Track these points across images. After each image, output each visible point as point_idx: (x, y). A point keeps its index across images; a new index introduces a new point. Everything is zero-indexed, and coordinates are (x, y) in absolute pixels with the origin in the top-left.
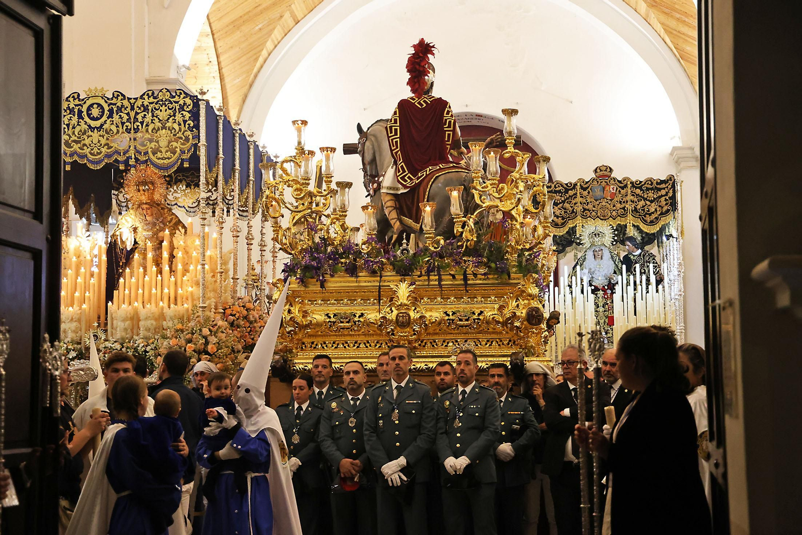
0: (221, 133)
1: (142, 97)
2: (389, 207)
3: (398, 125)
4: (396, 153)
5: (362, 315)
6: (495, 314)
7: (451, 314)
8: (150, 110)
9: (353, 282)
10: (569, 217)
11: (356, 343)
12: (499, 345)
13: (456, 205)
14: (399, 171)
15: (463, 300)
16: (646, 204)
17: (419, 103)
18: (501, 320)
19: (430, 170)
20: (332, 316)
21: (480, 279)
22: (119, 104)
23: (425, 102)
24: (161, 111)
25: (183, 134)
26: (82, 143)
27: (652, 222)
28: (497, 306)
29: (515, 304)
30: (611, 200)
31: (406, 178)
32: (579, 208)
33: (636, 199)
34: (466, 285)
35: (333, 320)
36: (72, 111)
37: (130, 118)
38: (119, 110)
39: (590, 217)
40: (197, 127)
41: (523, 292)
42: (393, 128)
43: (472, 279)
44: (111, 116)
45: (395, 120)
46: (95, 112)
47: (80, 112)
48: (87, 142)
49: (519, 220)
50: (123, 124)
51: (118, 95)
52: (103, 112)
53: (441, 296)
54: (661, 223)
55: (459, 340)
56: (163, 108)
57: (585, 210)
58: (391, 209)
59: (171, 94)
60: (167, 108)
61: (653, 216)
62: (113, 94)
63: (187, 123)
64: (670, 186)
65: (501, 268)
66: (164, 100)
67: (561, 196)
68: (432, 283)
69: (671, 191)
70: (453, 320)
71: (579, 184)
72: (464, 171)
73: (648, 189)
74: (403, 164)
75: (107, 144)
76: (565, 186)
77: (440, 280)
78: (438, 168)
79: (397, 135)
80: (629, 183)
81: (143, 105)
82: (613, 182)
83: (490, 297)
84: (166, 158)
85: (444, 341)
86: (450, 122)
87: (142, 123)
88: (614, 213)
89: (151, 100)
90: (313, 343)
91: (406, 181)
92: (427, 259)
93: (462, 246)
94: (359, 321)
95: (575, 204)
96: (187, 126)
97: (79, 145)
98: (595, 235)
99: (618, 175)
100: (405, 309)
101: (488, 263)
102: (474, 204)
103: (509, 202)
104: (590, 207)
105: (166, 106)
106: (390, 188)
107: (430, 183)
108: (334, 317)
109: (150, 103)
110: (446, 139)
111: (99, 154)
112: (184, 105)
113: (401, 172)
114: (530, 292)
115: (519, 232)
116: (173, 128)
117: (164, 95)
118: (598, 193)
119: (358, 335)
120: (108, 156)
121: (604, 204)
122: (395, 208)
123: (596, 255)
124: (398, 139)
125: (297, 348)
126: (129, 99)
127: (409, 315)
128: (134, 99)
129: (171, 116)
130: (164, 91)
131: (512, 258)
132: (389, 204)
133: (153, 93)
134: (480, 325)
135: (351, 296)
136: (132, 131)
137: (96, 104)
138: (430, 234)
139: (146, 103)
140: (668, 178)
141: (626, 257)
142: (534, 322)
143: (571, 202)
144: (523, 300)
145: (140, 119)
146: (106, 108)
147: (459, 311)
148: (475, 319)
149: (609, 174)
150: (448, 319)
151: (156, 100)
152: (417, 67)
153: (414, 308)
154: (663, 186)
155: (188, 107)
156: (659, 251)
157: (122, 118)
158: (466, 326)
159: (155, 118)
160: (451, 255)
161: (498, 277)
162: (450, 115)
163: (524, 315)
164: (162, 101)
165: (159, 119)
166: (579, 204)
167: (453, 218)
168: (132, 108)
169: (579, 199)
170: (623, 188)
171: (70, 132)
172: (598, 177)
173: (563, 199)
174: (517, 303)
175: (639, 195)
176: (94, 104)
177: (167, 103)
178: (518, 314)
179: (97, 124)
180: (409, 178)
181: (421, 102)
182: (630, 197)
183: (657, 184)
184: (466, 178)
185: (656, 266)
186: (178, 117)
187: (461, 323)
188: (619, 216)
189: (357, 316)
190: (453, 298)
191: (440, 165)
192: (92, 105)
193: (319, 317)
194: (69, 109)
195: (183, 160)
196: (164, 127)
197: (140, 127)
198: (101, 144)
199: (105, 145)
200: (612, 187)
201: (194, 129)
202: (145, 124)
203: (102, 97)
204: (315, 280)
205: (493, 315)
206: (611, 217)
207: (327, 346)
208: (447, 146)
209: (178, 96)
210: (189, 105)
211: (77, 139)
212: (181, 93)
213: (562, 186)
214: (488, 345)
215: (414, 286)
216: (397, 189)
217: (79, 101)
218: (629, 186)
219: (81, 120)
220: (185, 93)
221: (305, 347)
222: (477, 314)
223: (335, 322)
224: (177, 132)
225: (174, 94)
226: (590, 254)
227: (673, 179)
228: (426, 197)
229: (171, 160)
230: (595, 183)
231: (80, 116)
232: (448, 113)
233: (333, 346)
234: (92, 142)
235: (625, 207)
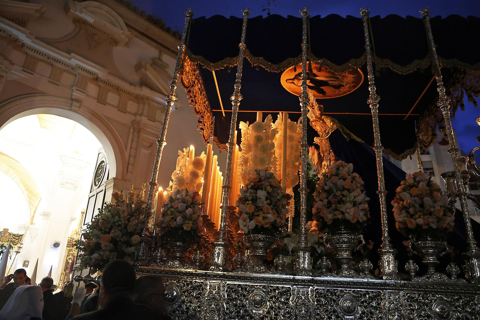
16: (15, 240)
27: (15, 244)
30: (6, 237)
61: (16, 243)
69: (22, 238)
73: (17, 236)
82: (8, 233)
88: (6, 241)
99: (9, 231)
118: (3, 235)
121: (4, 238)
149: (7, 231)
154: (21, 236)
170: (10, 235)
172: (4, 231)
175: (14, 237)
182: (11, 237)
183: (19, 235)
206: (4, 241)
218: (12, 234)
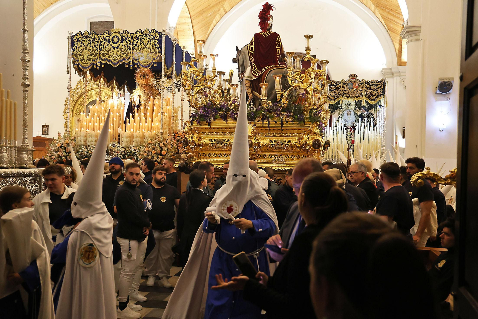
0: (174, 51)
1: (136, 33)
2: (247, 86)
3: (253, 45)
4: (252, 59)
5: (228, 141)
6: (296, 142)
7: (273, 141)
8: (140, 39)
9: (224, 123)
10: (337, 96)
11: (225, 154)
12: (298, 158)
13: (278, 84)
14: (253, 69)
15: (280, 134)
16: (371, 92)
17: (265, 35)
18: (299, 146)
19: (267, 68)
20: (213, 141)
21: (289, 124)
22: (126, 36)
23: (267, 34)
24: (145, 39)
25: (154, 50)
26: (109, 55)
27: (373, 99)
28: (297, 138)
29: (307, 137)
30: (356, 89)
31: (256, 72)
32: (342, 93)
33: (367, 89)
34: (282, 126)
35: (213, 142)
36: (105, 39)
37: (131, 43)
38: (126, 39)
39: (346, 96)
40: (161, 47)
41: (311, 131)
42: (251, 47)
43: (285, 124)
44: (122, 42)
45: (252, 43)
46: (115, 40)
47: (109, 40)
48: (111, 54)
49: (311, 94)
50: (127, 45)
51: (126, 32)
52: (119, 40)
53: (269, 132)
54: (378, 100)
55: (277, 155)
56: (146, 38)
57: (344, 93)
58: (248, 87)
59: (149, 31)
60: (147, 38)
61: (374, 97)
62: (124, 31)
63: (156, 45)
64: (382, 84)
65: (300, 119)
66: (146, 34)
67: (334, 87)
68: (264, 125)
69: (383, 86)
70: (274, 145)
71: (342, 82)
72: (284, 68)
73: (372, 85)
74: (255, 65)
75: (120, 55)
76: (336, 83)
77: (269, 124)
78: (272, 66)
79: (252, 50)
80: (364, 82)
81: (136, 37)
82: (357, 82)
83: (294, 133)
84: (146, 62)
85: (270, 155)
86: (279, 44)
87: (136, 45)
88: (357, 95)
89: (140, 34)
90: (204, 154)
91: (256, 73)
92: (262, 113)
93: (281, 106)
94: (226, 144)
95: (340, 91)
96: (156, 47)
97: (108, 56)
98: (348, 105)
99: (359, 78)
100: (250, 138)
101: (294, 116)
102: (289, 85)
103: (306, 84)
104: (347, 92)
105: (147, 37)
106: (248, 77)
107: (267, 74)
108: (214, 141)
109: (140, 36)
110: (277, 53)
111: (116, 60)
112: (155, 37)
113: (254, 69)
114: (315, 131)
115: (311, 100)
116: (150, 48)
117: (146, 32)
118: (350, 86)
119: (227, 151)
120: (120, 61)
121: (353, 91)
122: (250, 87)
123: (348, 114)
124: (253, 53)
125: (196, 156)
126: (130, 34)
127: (252, 141)
128: (133, 34)
129: (149, 42)
130: (146, 30)
131: (307, 114)
132: (247, 85)
133: (141, 31)
134: (288, 148)
135: (223, 131)
136: (132, 49)
137: (116, 36)
138: (265, 100)
139: (138, 36)
140: (382, 80)
141: (361, 115)
142: (316, 147)
143: (338, 90)
144: (311, 136)
145: (135, 44)
146: (120, 38)
147: (278, 140)
148: (286, 144)
149: (356, 78)
150: (273, 144)
151: (143, 34)
152: (264, 16)
153: (254, 138)
154: (379, 83)
155: (157, 38)
156: (375, 113)
157: (127, 43)
158: (281, 148)
159: (142, 43)
160: (275, 111)
161: (298, 123)
162: (279, 41)
163: (311, 143)
164: (145, 34)
165: (143, 43)
166: (342, 91)
167: (276, 92)
168: (132, 38)
169: (342, 89)
170: (361, 84)
171: (104, 49)
172: (351, 79)
173: (335, 88)
174: (308, 137)
175: (368, 87)
176: (115, 36)
177: (147, 35)
178: (308, 142)
179: (116, 45)
180: (257, 72)
181: (266, 34)
182: (364, 88)
183: (377, 82)
184: (285, 72)
185: (374, 119)
186: (152, 42)
187: (278, 146)
188: (359, 96)
189: (226, 141)
190: (275, 133)
191: (273, 65)
192: (114, 37)
193: (207, 141)
194: (104, 38)
195: (154, 63)
196: (146, 47)
197: (135, 47)
198: (118, 55)
199: (119, 55)
200: (357, 83)
201: (159, 48)
202: (137, 46)
203: (119, 33)
204: (206, 122)
205: (295, 142)
206: (355, 97)
207: (211, 156)
208: (278, 56)
209: (153, 32)
210: (157, 37)
211: (107, 53)
212: (154, 31)
213: (335, 83)
214: (292, 158)
215: (255, 127)
216: (252, 78)
217: (108, 34)
218: (364, 83)
219: (109, 44)
220: (156, 31)
221: (200, 155)
222: (287, 142)
223: (215, 144)
224: (152, 49)
225: (151, 31)
226: (345, 113)
227: (384, 80)
228: (265, 81)
229: (149, 63)
230: (349, 81)
231: (109, 42)
232: (279, 39)
233: (214, 156)
234: (114, 54)
235: (362, 92)
